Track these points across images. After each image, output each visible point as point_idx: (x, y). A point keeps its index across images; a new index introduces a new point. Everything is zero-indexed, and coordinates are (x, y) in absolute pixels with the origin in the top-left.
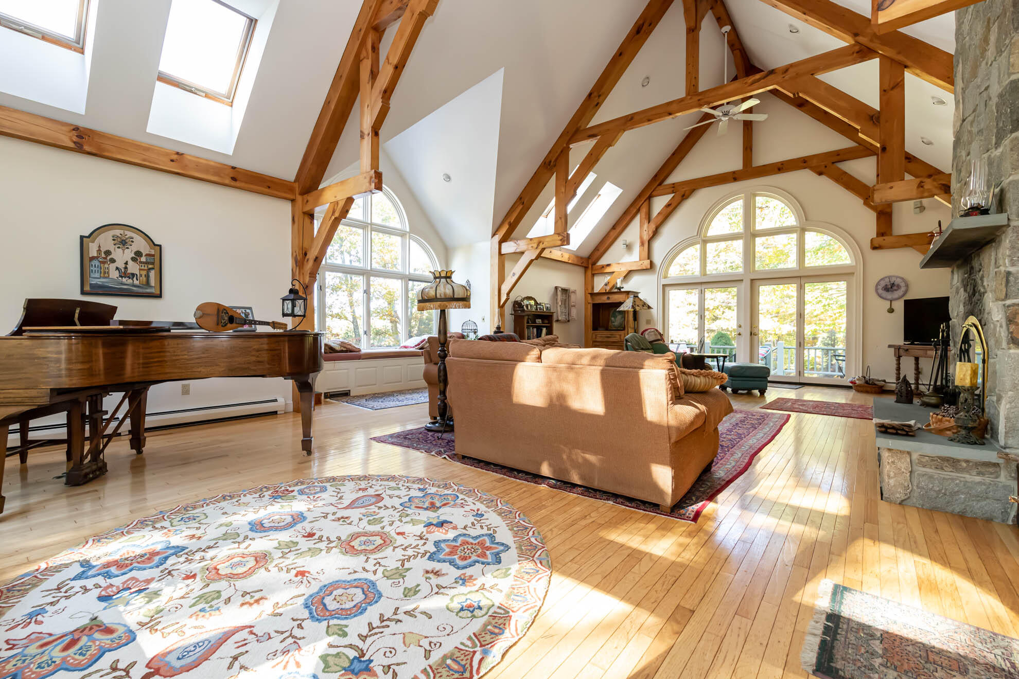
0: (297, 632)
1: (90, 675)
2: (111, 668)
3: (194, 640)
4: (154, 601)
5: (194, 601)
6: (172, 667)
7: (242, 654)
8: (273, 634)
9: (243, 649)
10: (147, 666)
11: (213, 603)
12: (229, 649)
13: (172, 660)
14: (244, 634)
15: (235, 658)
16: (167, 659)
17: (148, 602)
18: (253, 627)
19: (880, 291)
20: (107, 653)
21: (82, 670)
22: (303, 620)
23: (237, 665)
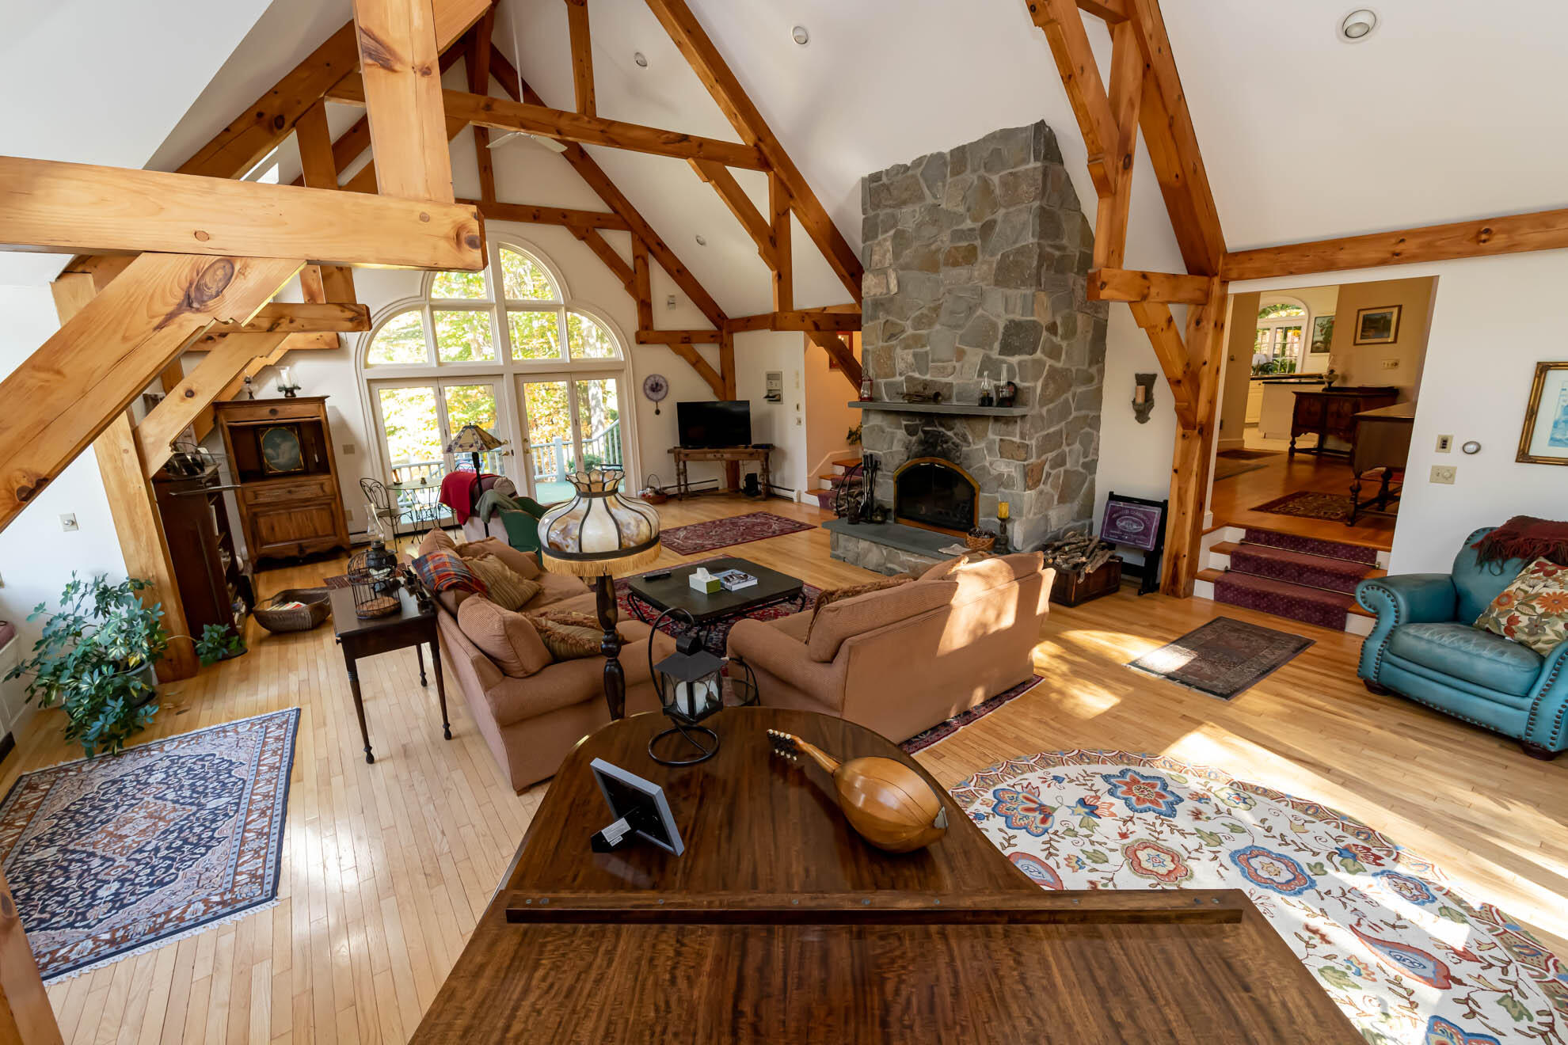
0: (1337, 893)
1: (1494, 1030)
2: (1474, 1016)
3: (1398, 965)
4: (1375, 1031)
5: (1349, 989)
6: (1436, 967)
7: (1386, 924)
8: (1349, 909)
9: (1382, 925)
10: (1449, 987)
11: (1343, 969)
12: (1388, 935)
13: (1429, 972)
14: (1364, 929)
15: (1394, 927)
16: (1432, 975)
17: (1382, 1037)
18: (1351, 927)
19: (648, 392)
20: (1467, 1031)
21: (1497, 1040)
22: (1319, 893)
23: (1398, 923)
